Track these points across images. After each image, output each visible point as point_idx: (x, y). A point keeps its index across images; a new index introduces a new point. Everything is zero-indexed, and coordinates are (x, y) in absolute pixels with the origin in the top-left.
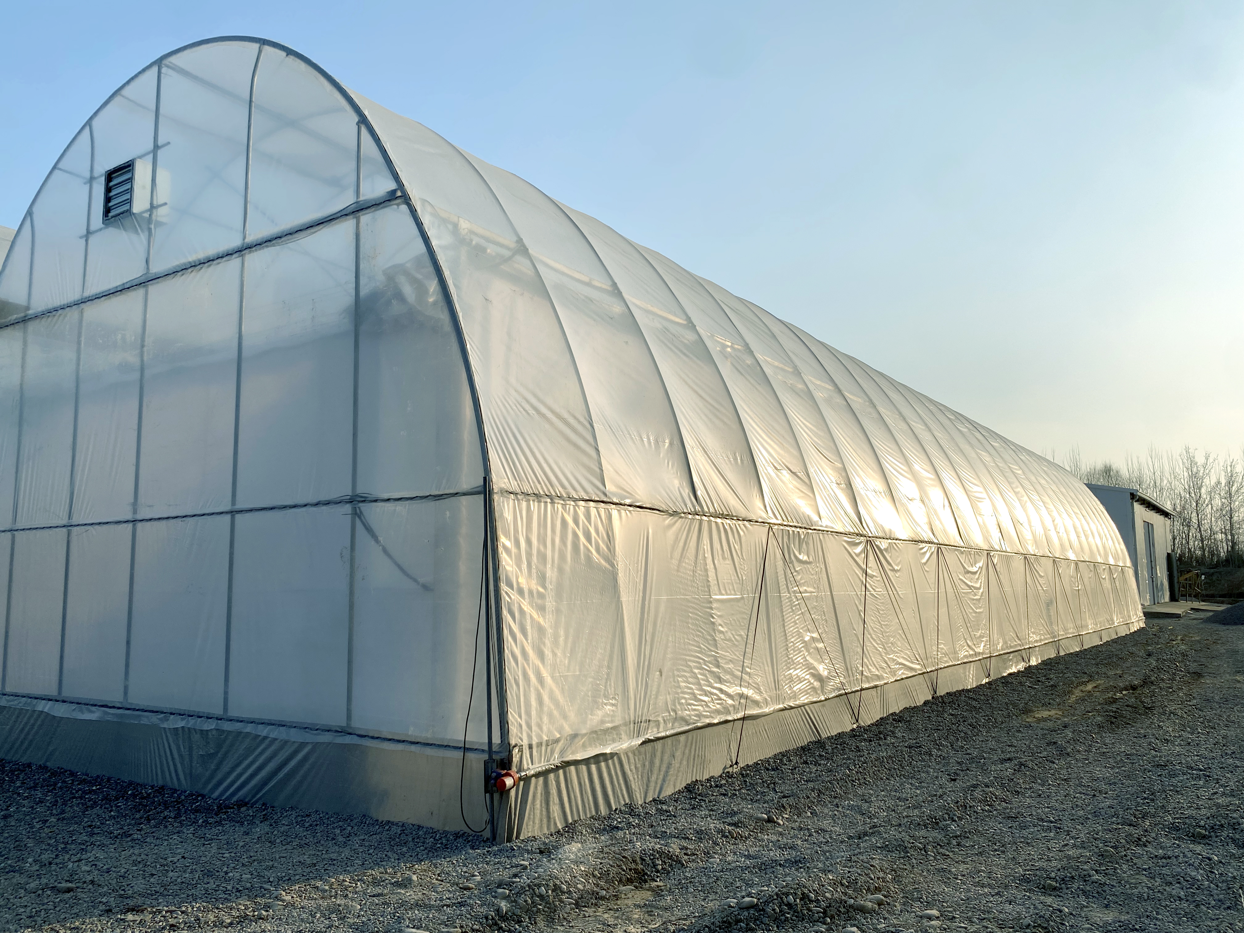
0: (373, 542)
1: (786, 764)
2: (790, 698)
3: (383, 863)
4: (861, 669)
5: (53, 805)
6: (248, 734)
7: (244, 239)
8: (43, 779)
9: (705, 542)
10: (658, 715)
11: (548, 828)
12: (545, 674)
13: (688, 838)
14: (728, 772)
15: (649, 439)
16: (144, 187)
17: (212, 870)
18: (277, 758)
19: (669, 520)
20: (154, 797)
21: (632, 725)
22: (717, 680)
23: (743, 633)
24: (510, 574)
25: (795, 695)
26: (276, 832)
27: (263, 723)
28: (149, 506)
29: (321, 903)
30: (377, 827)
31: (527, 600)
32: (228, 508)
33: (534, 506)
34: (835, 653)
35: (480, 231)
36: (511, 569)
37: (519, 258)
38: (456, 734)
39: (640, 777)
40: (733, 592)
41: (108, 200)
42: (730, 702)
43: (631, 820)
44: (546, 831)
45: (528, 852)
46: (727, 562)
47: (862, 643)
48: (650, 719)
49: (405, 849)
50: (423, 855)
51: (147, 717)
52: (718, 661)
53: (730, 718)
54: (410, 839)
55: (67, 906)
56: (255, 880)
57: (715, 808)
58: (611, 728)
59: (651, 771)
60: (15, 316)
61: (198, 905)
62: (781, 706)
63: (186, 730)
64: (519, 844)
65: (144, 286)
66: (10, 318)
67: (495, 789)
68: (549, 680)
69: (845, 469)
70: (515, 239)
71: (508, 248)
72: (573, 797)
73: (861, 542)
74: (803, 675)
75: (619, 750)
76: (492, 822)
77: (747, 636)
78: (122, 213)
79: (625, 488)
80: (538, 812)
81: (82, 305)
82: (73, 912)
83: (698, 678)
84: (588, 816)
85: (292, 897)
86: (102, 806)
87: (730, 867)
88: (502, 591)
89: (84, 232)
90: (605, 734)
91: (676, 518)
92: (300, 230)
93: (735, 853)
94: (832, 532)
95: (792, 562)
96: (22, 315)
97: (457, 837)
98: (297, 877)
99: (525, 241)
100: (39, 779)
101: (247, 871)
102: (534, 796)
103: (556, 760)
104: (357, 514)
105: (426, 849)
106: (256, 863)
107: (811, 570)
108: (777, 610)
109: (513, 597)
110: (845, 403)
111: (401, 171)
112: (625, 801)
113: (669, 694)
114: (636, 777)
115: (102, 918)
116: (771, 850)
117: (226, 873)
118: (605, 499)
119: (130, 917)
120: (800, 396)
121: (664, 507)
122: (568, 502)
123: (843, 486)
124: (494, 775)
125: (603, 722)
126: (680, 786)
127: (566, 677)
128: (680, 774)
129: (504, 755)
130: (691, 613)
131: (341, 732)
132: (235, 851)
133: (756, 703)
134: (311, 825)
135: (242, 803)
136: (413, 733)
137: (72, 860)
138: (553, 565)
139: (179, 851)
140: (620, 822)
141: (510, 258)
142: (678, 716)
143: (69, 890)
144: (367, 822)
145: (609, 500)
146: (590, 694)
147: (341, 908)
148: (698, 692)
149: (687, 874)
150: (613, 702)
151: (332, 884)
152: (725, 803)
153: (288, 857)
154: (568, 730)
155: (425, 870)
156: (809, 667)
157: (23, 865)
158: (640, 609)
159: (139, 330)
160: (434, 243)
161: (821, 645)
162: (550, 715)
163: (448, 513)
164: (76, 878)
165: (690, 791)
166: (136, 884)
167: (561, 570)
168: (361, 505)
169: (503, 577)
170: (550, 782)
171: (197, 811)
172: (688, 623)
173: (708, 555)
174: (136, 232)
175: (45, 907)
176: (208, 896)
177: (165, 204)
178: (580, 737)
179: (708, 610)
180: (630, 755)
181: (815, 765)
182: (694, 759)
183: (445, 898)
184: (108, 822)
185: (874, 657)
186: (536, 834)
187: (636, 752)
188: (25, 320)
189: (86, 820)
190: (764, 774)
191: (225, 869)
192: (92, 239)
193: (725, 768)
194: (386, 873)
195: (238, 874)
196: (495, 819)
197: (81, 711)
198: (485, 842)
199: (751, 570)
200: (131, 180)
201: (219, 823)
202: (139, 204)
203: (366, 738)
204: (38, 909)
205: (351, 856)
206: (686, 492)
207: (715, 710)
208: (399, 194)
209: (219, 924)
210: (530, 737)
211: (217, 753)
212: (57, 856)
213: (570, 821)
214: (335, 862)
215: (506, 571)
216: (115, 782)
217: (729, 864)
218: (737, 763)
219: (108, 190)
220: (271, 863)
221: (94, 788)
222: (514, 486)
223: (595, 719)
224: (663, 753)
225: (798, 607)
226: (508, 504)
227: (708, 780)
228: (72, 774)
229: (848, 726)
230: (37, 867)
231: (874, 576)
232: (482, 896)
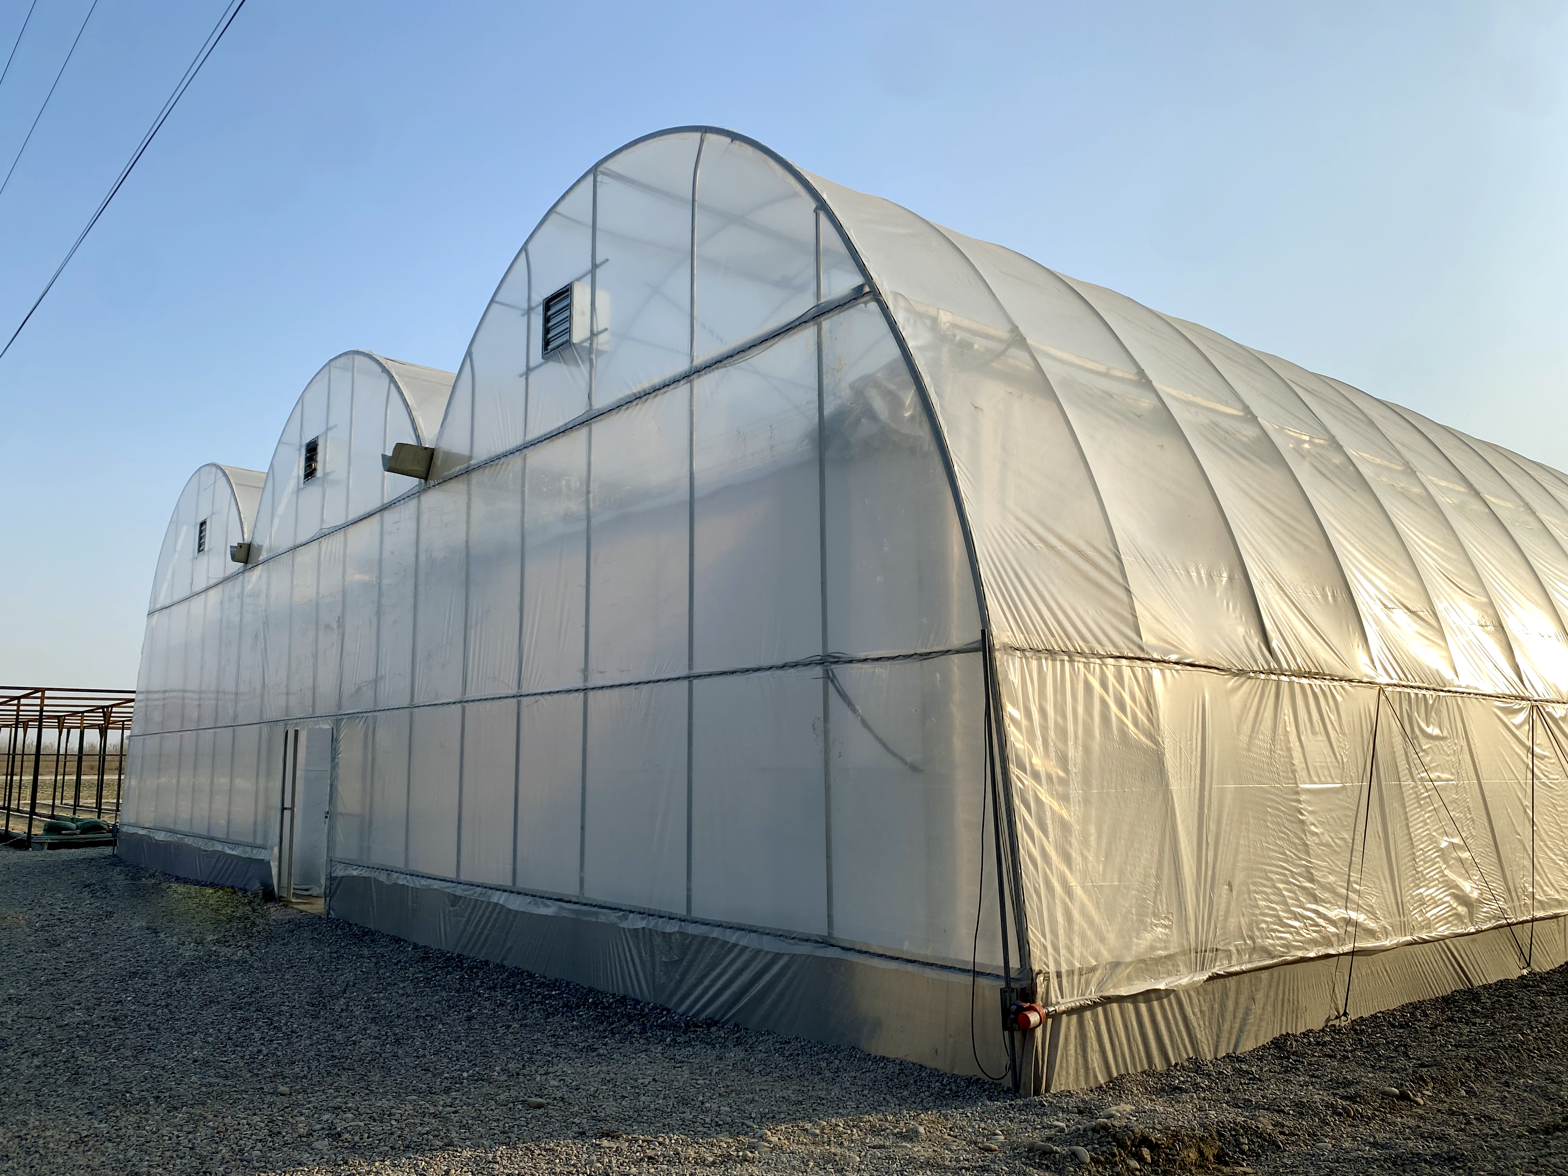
0: (849, 712)
1: (1420, 1020)
2: (1423, 928)
3: (881, 1108)
4: (1531, 890)
5: (514, 1010)
6: (715, 940)
7: (692, 363)
8: (502, 979)
9: (1286, 711)
10: (1229, 943)
11: (1087, 1082)
12: (1073, 882)
13: (1282, 1111)
14: (1334, 1026)
15: (1199, 574)
16: (583, 313)
17: (686, 1097)
18: (749, 970)
19: (1232, 682)
20: (616, 1007)
21: (1193, 955)
22: (1312, 899)
23: (1346, 836)
24: (1021, 753)
25: (1429, 923)
26: (752, 1060)
27: (731, 928)
28: (601, 672)
29: (814, 1150)
30: (870, 1063)
31: (1045, 786)
32: (684, 672)
33: (1047, 665)
34: (1489, 866)
35: (966, 323)
36: (1022, 747)
37: (1013, 351)
38: (963, 954)
39: (1207, 1023)
40: (1329, 779)
41: (547, 331)
42: (1332, 929)
43: (1199, 1080)
44: (1083, 1085)
45: (1063, 1110)
46: (1320, 738)
47: (1530, 853)
48: (1218, 947)
49: (906, 1093)
50: (929, 1103)
51: (605, 915)
52: (1311, 874)
53: (1332, 952)
54: (912, 1081)
55: (540, 1123)
56: (735, 1114)
57: (1318, 1073)
58: (1165, 957)
59: (1223, 1016)
60: (458, 468)
61: (675, 1137)
62: (1409, 938)
63: (647, 931)
64: (1051, 1100)
65: (588, 425)
66: (453, 470)
67: (1015, 1026)
68: (1078, 891)
69: (1491, 604)
70: (1009, 327)
71: (1000, 340)
72: (1117, 1043)
73: (1522, 709)
74: (1441, 896)
75: (1176, 986)
76: (1014, 1068)
77: (1353, 839)
78: (562, 344)
79: (1169, 640)
80: (1072, 1060)
81: (525, 451)
82: (546, 1131)
83: (1283, 896)
84: (1139, 1070)
85: (779, 1139)
86: (563, 1013)
87: (1349, 1157)
88: (1012, 775)
89: (524, 369)
90: (1157, 965)
91: (1243, 679)
92: (754, 346)
93: (1354, 1139)
94: (1476, 694)
95: (1416, 738)
96: (466, 465)
97: (969, 1082)
98: (782, 1116)
99: (1022, 329)
100: (497, 979)
101: (724, 1103)
102: (1066, 1039)
103: (1093, 994)
104: (829, 678)
105: (932, 1094)
106: (734, 1094)
107: (1445, 748)
108: (1396, 805)
109: (1026, 782)
110: (1487, 510)
111: (868, 261)
112: (1187, 1054)
113: (1243, 915)
114: (1201, 1023)
115: (576, 1141)
116: (1409, 1139)
117: (703, 1103)
118: (1142, 656)
119: (605, 1143)
120: (1416, 504)
121: (1225, 664)
122: (1092, 660)
123: (1491, 628)
124: (1014, 1008)
125: (1152, 948)
126: (1265, 1039)
127: (1101, 888)
128: (1264, 1024)
129: (1025, 983)
130: (1270, 807)
131: (822, 943)
132: (709, 1078)
133: (1371, 933)
134: (791, 1055)
135: (711, 1023)
136: (908, 948)
137: (539, 1072)
138: (1076, 743)
139: (649, 1072)
140: (1183, 1082)
141: (1003, 353)
142: (1257, 945)
143: (540, 1106)
144: (858, 1056)
145: (1147, 656)
146: (1134, 910)
147: (837, 1158)
148: (1285, 915)
149: (1285, 1160)
150: (1166, 923)
151: (823, 1128)
152: (1333, 1068)
153: (770, 1091)
154: (1107, 956)
155: (934, 1122)
156: (1450, 885)
157: (491, 1074)
158: (1197, 801)
159: (584, 474)
160: (911, 344)
161: (1466, 855)
162: (1083, 937)
163: (938, 675)
164: (546, 1093)
165: (1280, 1048)
166: (607, 1105)
167: (1087, 750)
168: (833, 666)
169: (1012, 756)
170: (1086, 1022)
171: (663, 1027)
172: (1265, 821)
173: (1291, 729)
174: (578, 365)
175: (517, 1122)
176: (685, 1127)
177: (606, 329)
178: (1123, 967)
179: (1294, 804)
180: (1193, 993)
181: (1467, 1024)
182: (1283, 1005)
183: (962, 1158)
184: (571, 1033)
185: (1552, 874)
186: (1071, 1088)
187: (1201, 990)
188: (468, 471)
189: (549, 1028)
190: (1388, 1032)
191: (701, 1098)
192: (532, 376)
193: (1328, 1020)
194: (887, 1120)
195: (715, 1106)
196: (1017, 1064)
197: (536, 904)
198: (1005, 1092)
199: (1355, 748)
200: (569, 306)
201: (688, 1043)
202: (579, 333)
203: (852, 952)
204: (510, 1124)
205: (843, 1097)
206: (1255, 641)
207: (1311, 939)
208: (867, 289)
209: (701, 1162)
210: (1057, 963)
211: (681, 960)
212: (524, 1066)
213: (1115, 1075)
214: (824, 1102)
215: (1016, 750)
216: (575, 987)
217: (1347, 1152)
218: (1345, 1014)
219: (547, 320)
220: (751, 1096)
221: (554, 993)
222: (1020, 640)
223: (1143, 942)
224: (1238, 993)
225: (1428, 800)
226: (1014, 664)
227: (1305, 1035)
228: (531, 976)
229: (1514, 970)
230: (504, 1078)
231: (1546, 756)
232: (1009, 1161)
